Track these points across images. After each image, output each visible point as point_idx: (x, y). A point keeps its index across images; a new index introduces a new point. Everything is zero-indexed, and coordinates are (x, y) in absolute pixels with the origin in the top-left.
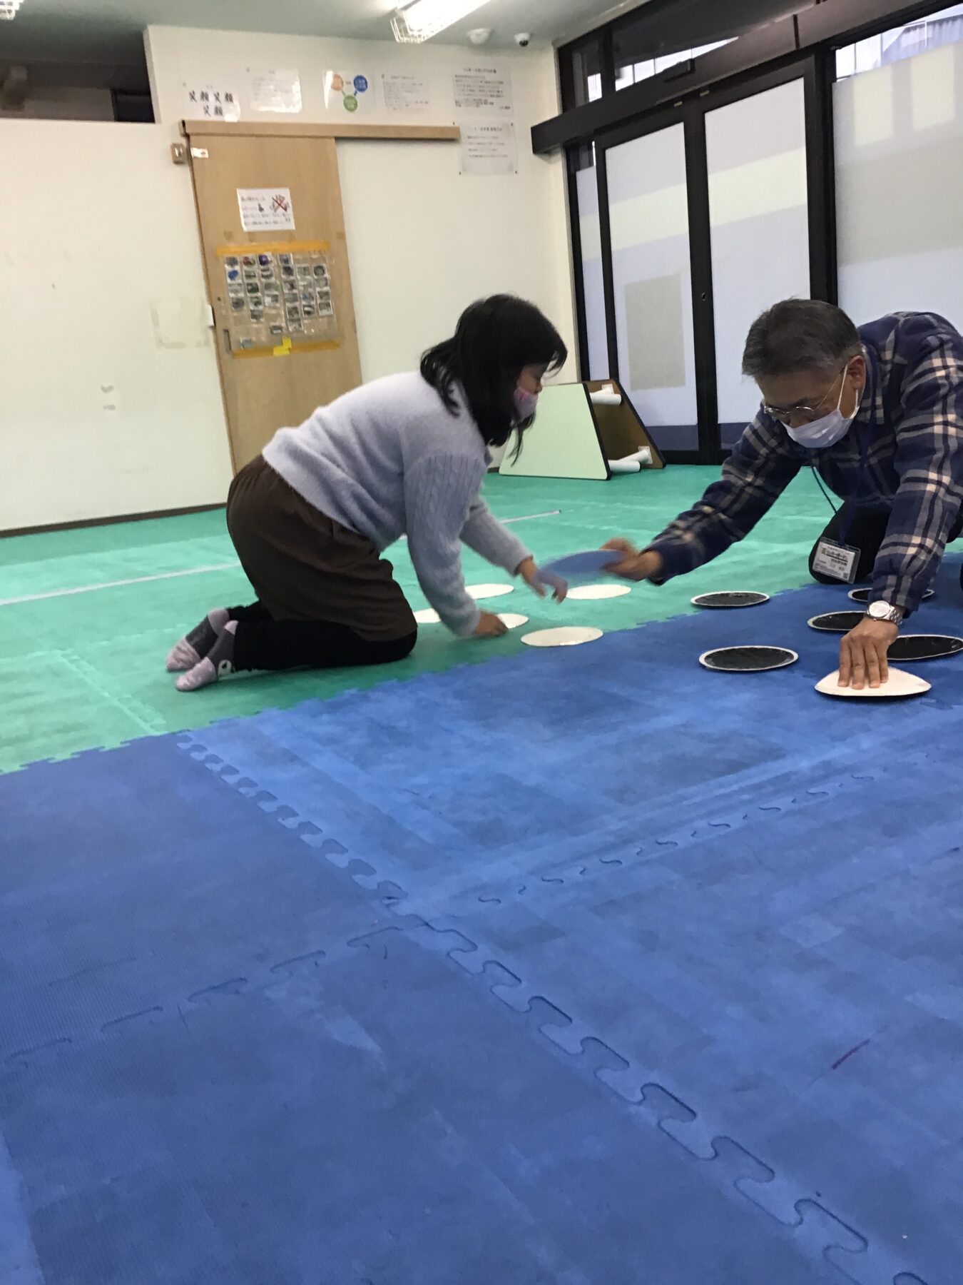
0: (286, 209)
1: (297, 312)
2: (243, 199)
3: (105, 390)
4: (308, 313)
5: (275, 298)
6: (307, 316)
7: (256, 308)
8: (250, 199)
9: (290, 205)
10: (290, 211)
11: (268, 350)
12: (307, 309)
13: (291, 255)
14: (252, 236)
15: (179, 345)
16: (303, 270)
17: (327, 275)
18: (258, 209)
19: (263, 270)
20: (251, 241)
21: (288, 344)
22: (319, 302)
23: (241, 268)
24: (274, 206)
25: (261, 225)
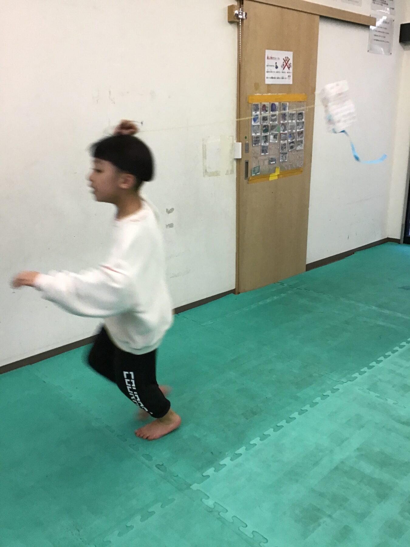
0: (289, 68)
1: (285, 148)
2: (268, 58)
3: (169, 212)
4: (292, 147)
5: (275, 137)
6: (291, 150)
7: (265, 145)
8: (271, 58)
9: (292, 65)
10: (291, 69)
11: (266, 176)
12: (292, 145)
13: (288, 103)
14: (270, 88)
15: (217, 174)
16: (292, 115)
17: (303, 120)
18: (275, 66)
19: (272, 115)
20: (269, 91)
21: (278, 172)
22: (297, 140)
23: (260, 113)
24: (283, 65)
25: (275, 79)
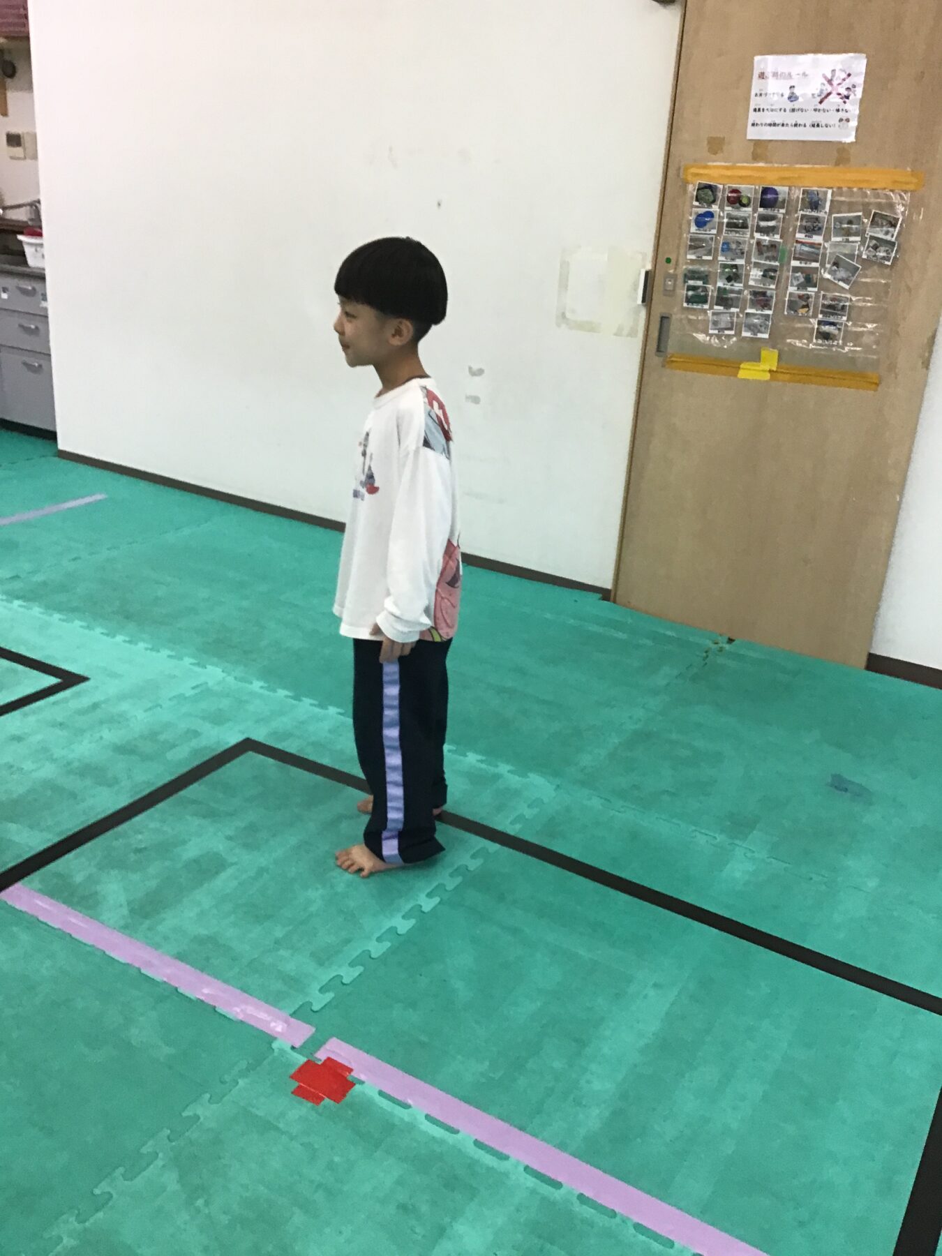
0: (846, 98)
1: (807, 306)
2: (764, 76)
3: (474, 373)
7: (728, 287)
8: (776, 75)
9: (859, 90)
10: (854, 102)
11: (725, 363)
13: (830, 192)
14: (760, 149)
15: (589, 327)
19: (764, 218)
20: (756, 157)
23: (723, 208)
24: (822, 91)
25: (785, 128)
